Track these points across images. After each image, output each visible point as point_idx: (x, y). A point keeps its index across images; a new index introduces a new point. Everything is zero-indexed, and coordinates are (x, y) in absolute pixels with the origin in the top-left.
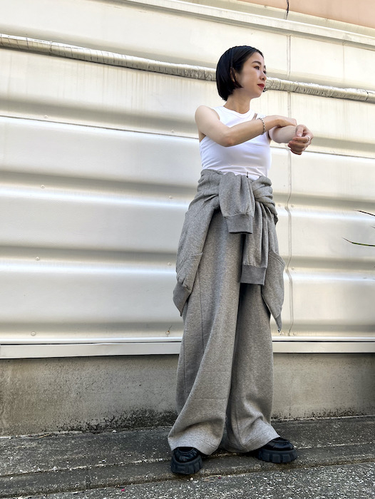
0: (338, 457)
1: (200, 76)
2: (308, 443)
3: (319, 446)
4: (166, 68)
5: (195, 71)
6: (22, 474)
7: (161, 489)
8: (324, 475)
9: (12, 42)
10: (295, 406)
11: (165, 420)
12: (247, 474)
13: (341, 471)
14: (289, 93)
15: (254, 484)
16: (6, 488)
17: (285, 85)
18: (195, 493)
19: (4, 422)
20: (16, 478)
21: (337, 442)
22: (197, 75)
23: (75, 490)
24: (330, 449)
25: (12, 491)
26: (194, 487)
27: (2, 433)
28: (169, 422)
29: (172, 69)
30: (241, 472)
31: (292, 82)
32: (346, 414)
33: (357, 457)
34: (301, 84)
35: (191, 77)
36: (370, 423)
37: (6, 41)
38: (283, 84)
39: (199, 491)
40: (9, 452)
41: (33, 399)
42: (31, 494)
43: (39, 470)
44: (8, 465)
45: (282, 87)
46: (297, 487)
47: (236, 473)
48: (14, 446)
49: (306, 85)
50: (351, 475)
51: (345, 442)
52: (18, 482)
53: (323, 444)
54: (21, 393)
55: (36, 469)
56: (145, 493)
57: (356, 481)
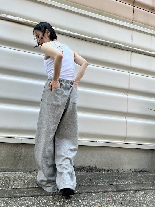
0: (143, 188)
1: (100, 43)
2: (131, 182)
3: (135, 183)
4: (88, 39)
5: (98, 41)
6: (31, 188)
7: (82, 197)
8: (139, 194)
9: (32, 24)
10: (124, 167)
11: (79, 169)
12: (112, 193)
13: (145, 193)
14: (131, 52)
15: (115, 197)
16: (26, 193)
17: (130, 49)
18: (95, 199)
19: (21, 167)
20: (29, 189)
21: (140, 182)
22: (99, 43)
23: (51, 195)
24: (139, 184)
25: (28, 195)
26: (94, 196)
27: (20, 171)
28: (80, 170)
29: (90, 39)
30: (109, 192)
31: (133, 48)
32: (142, 171)
33: (149, 188)
34: (136, 49)
35: (97, 43)
36: (150, 174)
37: (30, 23)
38: (130, 48)
39: (96, 198)
40: (24, 179)
41: (32, 159)
42: (35, 196)
43: (37, 186)
44: (25, 184)
45: (129, 50)
46: (130, 199)
47: (107, 192)
48: (25, 176)
49: (138, 49)
50: (148, 195)
51: (144, 182)
52: (30, 191)
53: (136, 182)
54: (27, 156)
55: (35, 186)
56: (76, 198)
57: (150, 197)
